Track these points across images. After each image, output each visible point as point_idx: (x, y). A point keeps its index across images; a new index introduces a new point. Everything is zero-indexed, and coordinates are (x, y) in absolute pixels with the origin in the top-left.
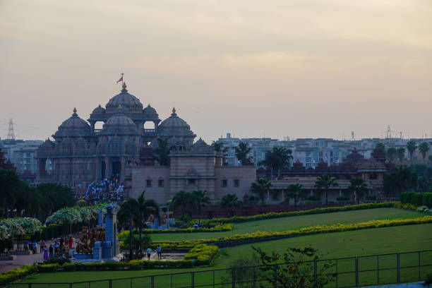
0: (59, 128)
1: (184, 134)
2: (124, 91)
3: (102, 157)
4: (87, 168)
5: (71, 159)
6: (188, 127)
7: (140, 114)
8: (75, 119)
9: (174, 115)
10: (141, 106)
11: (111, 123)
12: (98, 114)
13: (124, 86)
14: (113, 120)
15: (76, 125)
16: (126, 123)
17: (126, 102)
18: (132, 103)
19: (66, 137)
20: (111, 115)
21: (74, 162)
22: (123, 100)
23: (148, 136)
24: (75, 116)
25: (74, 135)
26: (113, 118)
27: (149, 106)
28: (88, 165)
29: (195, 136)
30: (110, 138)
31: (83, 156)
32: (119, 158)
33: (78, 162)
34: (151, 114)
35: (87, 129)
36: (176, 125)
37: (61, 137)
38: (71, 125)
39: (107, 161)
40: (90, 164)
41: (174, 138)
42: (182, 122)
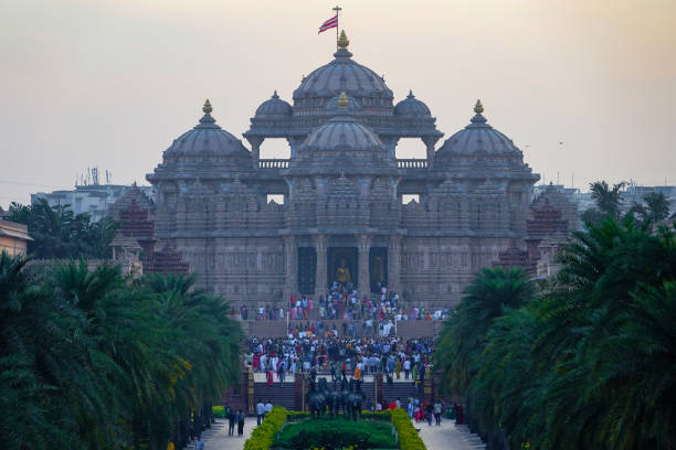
0: (168, 155)
1: (509, 175)
2: (343, 55)
3: (308, 236)
4: (253, 265)
5: (210, 240)
6: (518, 155)
7: (387, 118)
8: (211, 132)
9: (479, 121)
10: (388, 96)
11: (322, 143)
12: (272, 118)
13: (343, 42)
14: (327, 135)
15: (214, 147)
16: (363, 142)
17: (353, 86)
18: (367, 87)
19: (187, 181)
20: (316, 121)
21: (219, 248)
22: (343, 79)
23: (412, 178)
24: (207, 122)
25: (212, 175)
26: (327, 129)
27: (411, 96)
28: (259, 257)
29: (538, 177)
30: (320, 184)
31: (245, 233)
32: (351, 237)
33: (231, 248)
34: (415, 118)
35: (240, 159)
36: (488, 148)
37: (172, 181)
38: (199, 147)
39: (321, 248)
40: (263, 253)
41: (488, 183)
42: (504, 140)
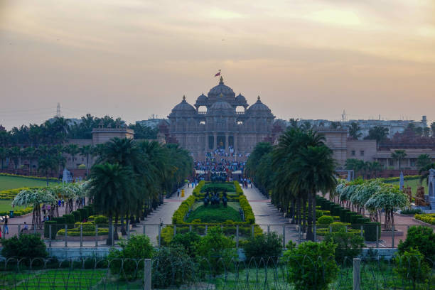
0: (173, 111)
1: (267, 116)
2: (221, 83)
3: (211, 133)
5: (184, 134)
6: (270, 111)
7: (233, 101)
8: (185, 104)
9: (259, 102)
10: (234, 94)
11: (216, 107)
12: (203, 100)
13: (221, 79)
14: (217, 105)
15: (185, 108)
16: (227, 107)
17: (224, 91)
18: (228, 93)
19: (179, 118)
20: (214, 101)
21: (187, 136)
22: (222, 90)
23: (240, 117)
24: (184, 101)
25: (185, 116)
26: (217, 103)
27: (240, 95)
28: (198, 140)
29: (275, 117)
30: (215, 118)
31: (194, 132)
32: (223, 133)
33: (190, 136)
34: (241, 100)
35: (193, 111)
36: (261, 109)
37: (175, 118)
38: (182, 108)
39: (215, 136)
40: (199, 138)
41: (261, 119)
42: (265, 106)
